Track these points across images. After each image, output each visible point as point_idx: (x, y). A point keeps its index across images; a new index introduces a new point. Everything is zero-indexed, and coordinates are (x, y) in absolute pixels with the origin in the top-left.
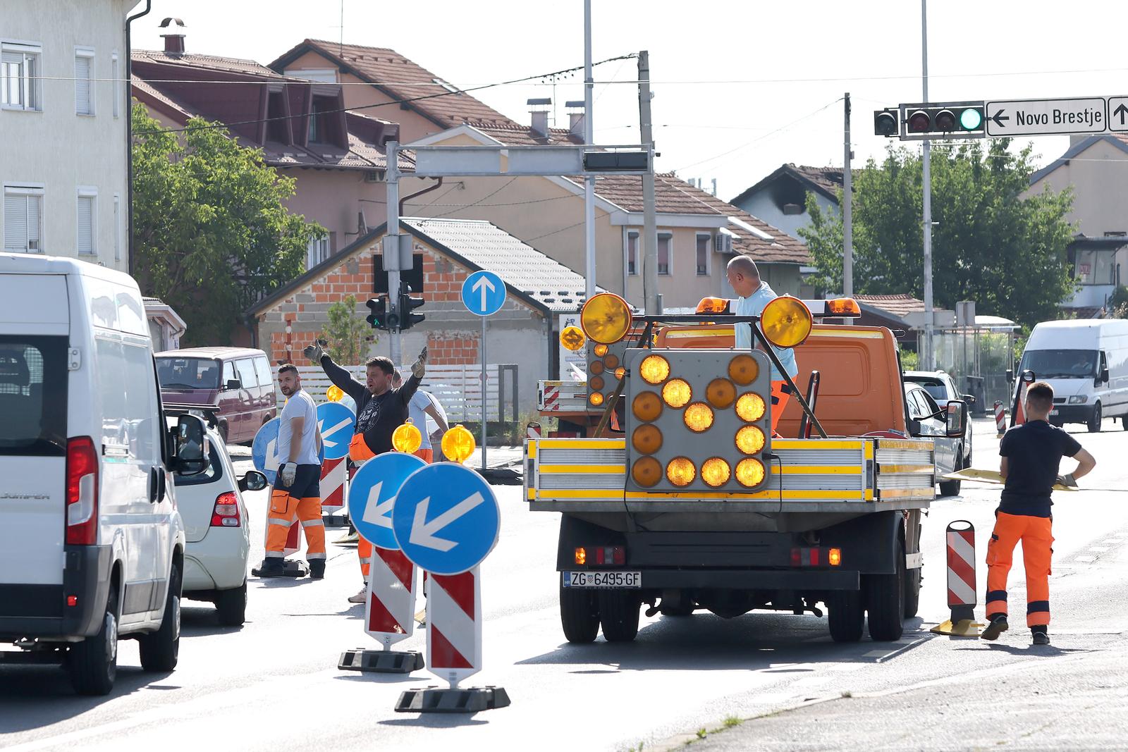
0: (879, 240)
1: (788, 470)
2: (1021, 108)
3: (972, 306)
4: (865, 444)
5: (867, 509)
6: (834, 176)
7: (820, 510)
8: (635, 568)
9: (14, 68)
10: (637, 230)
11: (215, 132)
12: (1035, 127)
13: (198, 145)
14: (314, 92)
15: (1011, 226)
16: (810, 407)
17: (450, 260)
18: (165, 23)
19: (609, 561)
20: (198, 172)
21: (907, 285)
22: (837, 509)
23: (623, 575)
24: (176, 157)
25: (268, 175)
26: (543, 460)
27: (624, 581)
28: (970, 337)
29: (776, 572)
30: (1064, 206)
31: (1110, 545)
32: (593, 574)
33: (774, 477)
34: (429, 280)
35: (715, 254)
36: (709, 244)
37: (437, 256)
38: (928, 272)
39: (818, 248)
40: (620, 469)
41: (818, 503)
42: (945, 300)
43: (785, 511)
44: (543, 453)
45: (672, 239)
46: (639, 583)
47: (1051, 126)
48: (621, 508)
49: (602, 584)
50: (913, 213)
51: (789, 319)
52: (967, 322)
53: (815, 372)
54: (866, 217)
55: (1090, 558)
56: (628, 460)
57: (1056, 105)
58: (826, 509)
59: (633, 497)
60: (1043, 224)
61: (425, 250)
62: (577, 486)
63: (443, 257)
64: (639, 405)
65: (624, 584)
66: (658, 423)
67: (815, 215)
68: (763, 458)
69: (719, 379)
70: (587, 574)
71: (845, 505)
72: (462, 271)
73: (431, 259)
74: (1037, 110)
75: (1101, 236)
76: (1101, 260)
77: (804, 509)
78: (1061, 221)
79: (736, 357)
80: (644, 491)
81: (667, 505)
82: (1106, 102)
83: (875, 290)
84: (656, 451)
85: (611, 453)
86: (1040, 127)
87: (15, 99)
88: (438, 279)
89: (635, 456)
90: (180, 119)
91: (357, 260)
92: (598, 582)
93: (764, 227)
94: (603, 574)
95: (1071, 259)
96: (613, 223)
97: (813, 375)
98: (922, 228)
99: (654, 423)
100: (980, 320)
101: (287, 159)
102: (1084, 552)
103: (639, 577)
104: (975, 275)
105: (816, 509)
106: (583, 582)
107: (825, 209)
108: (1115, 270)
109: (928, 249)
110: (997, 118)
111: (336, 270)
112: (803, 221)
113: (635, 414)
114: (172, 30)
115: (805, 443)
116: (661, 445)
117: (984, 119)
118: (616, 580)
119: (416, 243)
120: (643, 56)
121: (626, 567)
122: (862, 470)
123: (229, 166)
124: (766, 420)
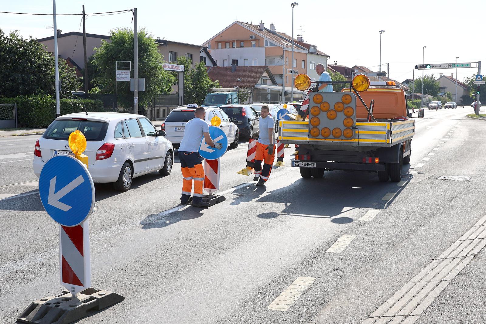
0: (417, 87)
1: (361, 132)
2: (436, 65)
3: (428, 94)
4: (388, 124)
5: (387, 146)
6: (412, 80)
7: (372, 146)
8: (314, 161)
9: (312, 65)
11: (338, 73)
12: (438, 68)
13: (336, 75)
15: (433, 85)
16: (371, 112)
18: (335, 61)
19: (305, 159)
20: (336, 78)
21: (420, 92)
22: (377, 146)
23: (310, 163)
24: (334, 76)
25: (345, 78)
26: (284, 127)
27: (310, 165)
28: (428, 98)
29: (358, 164)
31: (451, 133)
32: (301, 163)
33: (356, 134)
38: (423, 90)
39: (410, 88)
40: (307, 131)
41: (371, 143)
42: (425, 93)
43: (360, 146)
44: (284, 125)
46: (315, 166)
47: (440, 68)
48: (307, 143)
49: (304, 166)
50: (421, 84)
51: (363, 82)
52: (427, 96)
53: (373, 100)
54: (416, 84)
55: (448, 137)
56: (309, 128)
57: (441, 65)
58: (374, 145)
59: (310, 140)
60: (436, 86)
62: (295, 136)
64: (313, 110)
65: (311, 166)
66: (319, 116)
67: (410, 84)
68: (353, 128)
69: (339, 102)
70: (299, 163)
71: (380, 144)
74: (438, 65)
75: (443, 87)
76: (443, 90)
77: (366, 145)
79: (344, 95)
80: (314, 138)
81: (322, 142)
82: (448, 64)
83: (417, 93)
84: (318, 125)
85: (305, 126)
86: (439, 68)
87: (312, 68)
89: (311, 127)
90: (335, 72)
92: (302, 165)
93: (404, 86)
94: (304, 163)
95: (439, 89)
97: (372, 101)
98: (422, 86)
99: (317, 116)
100: (429, 96)
101: (347, 77)
102: (447, 135)
103: (315, 164)
104: (428, 91)
105: (370, 145)
106: (298, 165)
107: (411, 84)
108: (444, 91)
109: (423, 88)
110: (432, 67)
112: (409, 85)
113: (311, 113)
114: (336, 62)
115: (368, 124)
116: (319, 124)
117: (430, 67)
118: (308, 165)
120: (388, 64)
121: (311, 161)
122: (386, 133)
123: (340, 77)
124: (354, 116)
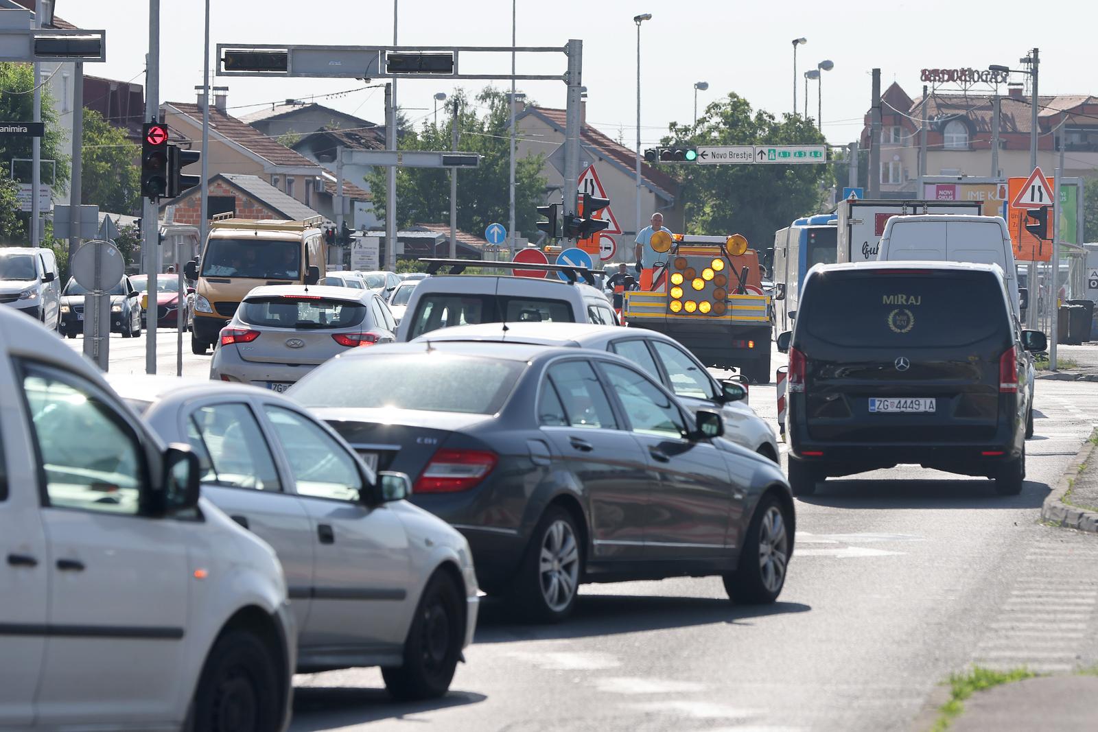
1: (734, 307)
10: (278, 177)
14: (131, 90)
17: (253, 201)
30: (539, 165)
33: (729, 309)
34: (239, 212)
35: (314, 192)
36: (311, 186)
37: (244, 198)
39: (377, 189)
43: (733, 324)
45: (294, 184)
58: (749, 324)
60: (526, 178)
61: (237, 194)
63: (248, 199)
68: (725, 302)
71: (757, 323)
72: (260, 208)
73: (240, 200)
78: (538, 176)
88: (245, 212)
91: (194, 199)
96: (266, 172)
98: (450, 179)
111: (181, 205)
119: (231, 190)
